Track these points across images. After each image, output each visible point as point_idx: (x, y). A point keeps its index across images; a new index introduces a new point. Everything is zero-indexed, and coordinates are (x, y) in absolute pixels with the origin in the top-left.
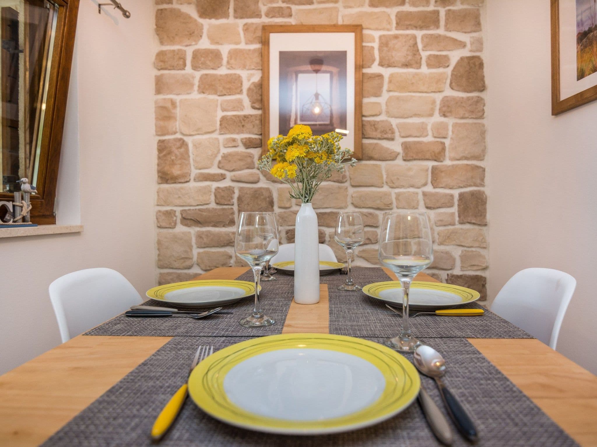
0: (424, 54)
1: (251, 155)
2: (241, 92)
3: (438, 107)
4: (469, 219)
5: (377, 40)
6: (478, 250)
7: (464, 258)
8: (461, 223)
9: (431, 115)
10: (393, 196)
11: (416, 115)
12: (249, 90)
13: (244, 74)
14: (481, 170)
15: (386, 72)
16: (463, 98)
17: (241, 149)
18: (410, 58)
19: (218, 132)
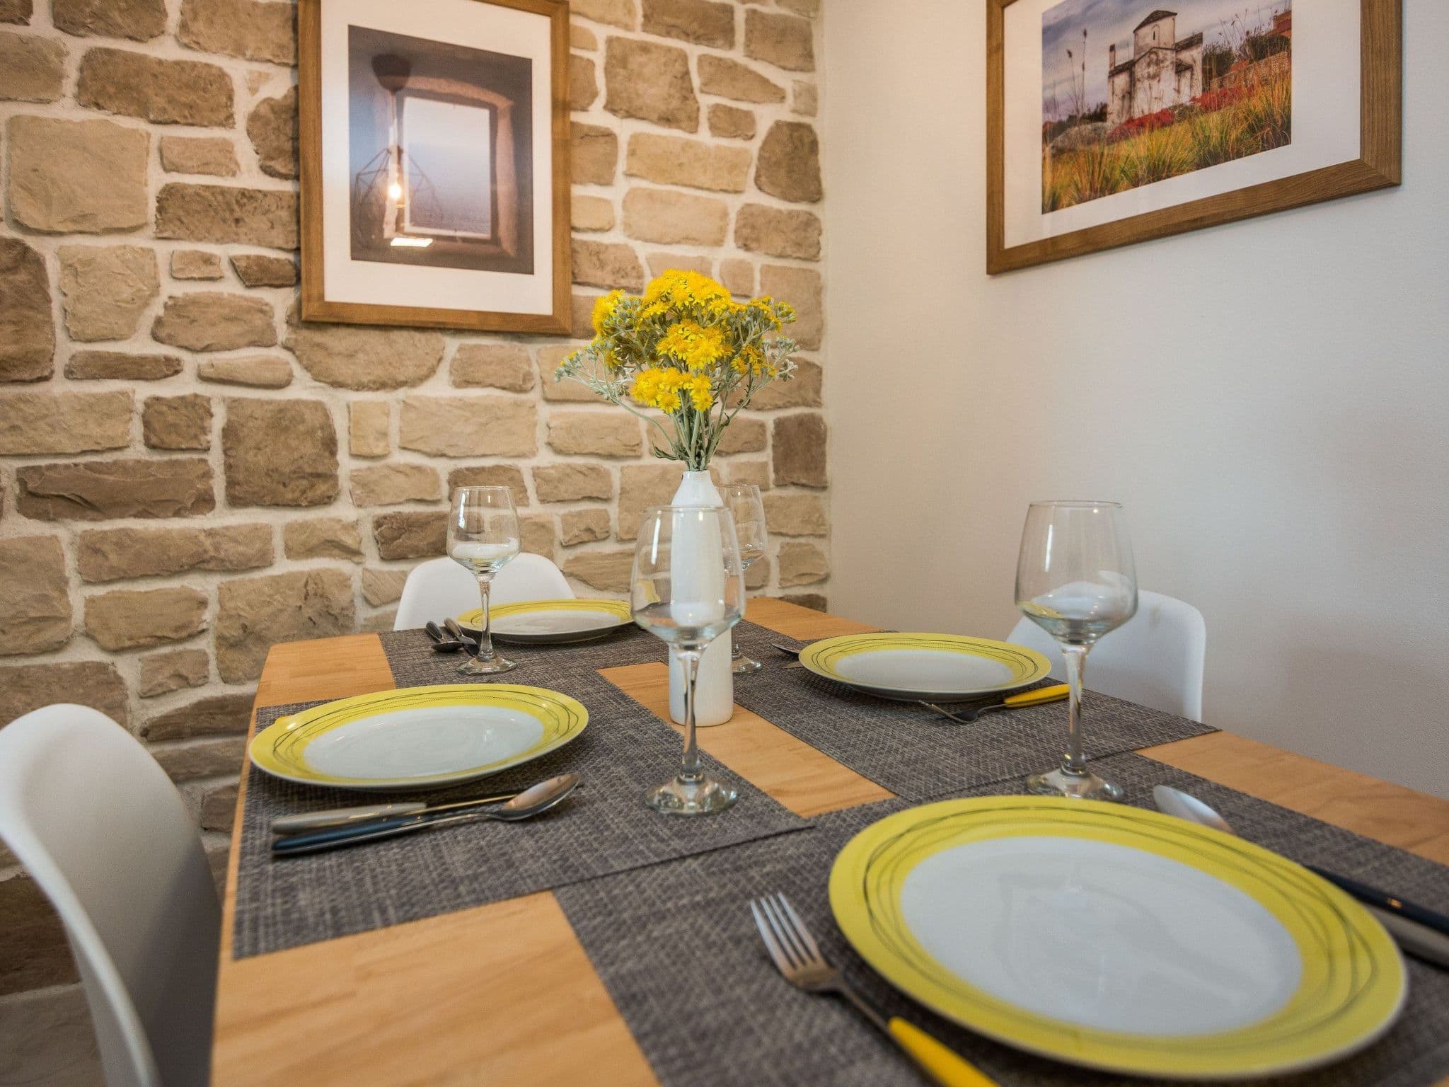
0: (706, 101)
1: (264, 308)
2: (228, 122)
3: (732, 227)
4: (795, 478)
5: (602, 47)
6: (811, 540)
7: (786, 560)
8: (780, 484)
9: (719, 243)
10: (643, 425)
11: (687, 239)
12: (254, 118)
13: (238, 70)
14: (815, 370)
15: (625, 129)
16: (780, 211)
17: (231, 287)
18: (675, 103)
19: (151, 231)
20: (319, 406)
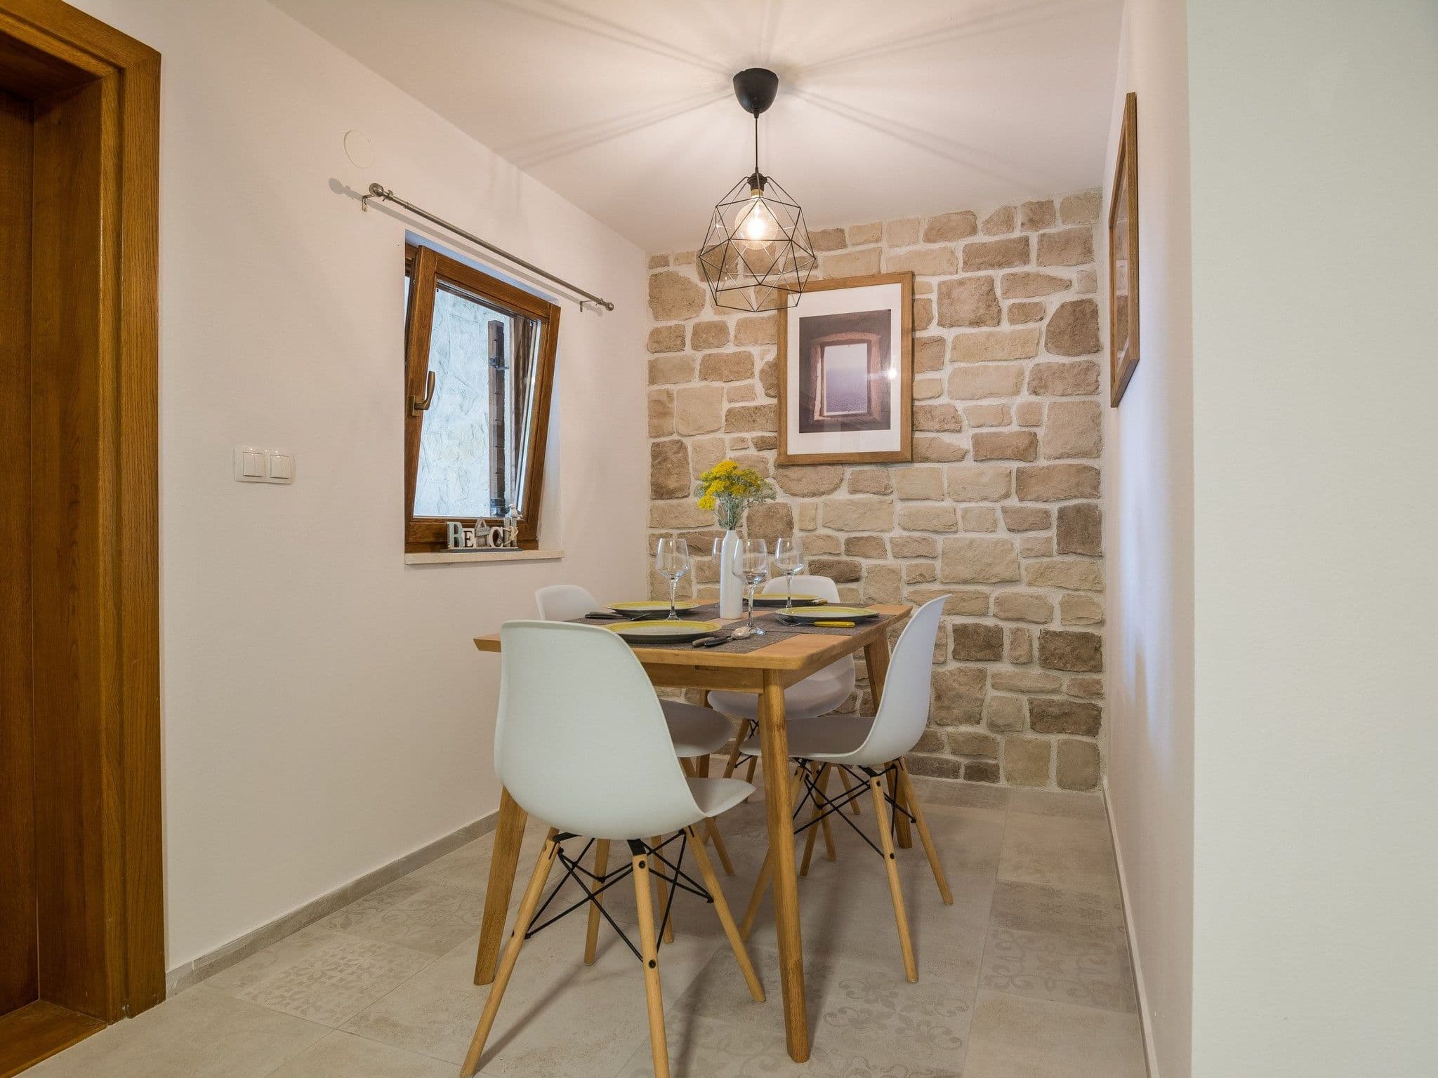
0: (1005, 304)
1: (764, 460)
2: (752, 375)
3: (1027, 380)
4: (1073, 548)
5: (935, 288)
6: (1089, 594)
7: (1066, 606)
8: (1063, 552)
9: (1017, 392)
10: (959, 513)
11: (991, 395)
12: (762, 371)
13: (755, 350)
14: (1093, 472)
15: (949, 334)
16: (1064, 365)
17: (752, 452)
18: (982, 311)
19: (723, 430)
20: (785, 505)
